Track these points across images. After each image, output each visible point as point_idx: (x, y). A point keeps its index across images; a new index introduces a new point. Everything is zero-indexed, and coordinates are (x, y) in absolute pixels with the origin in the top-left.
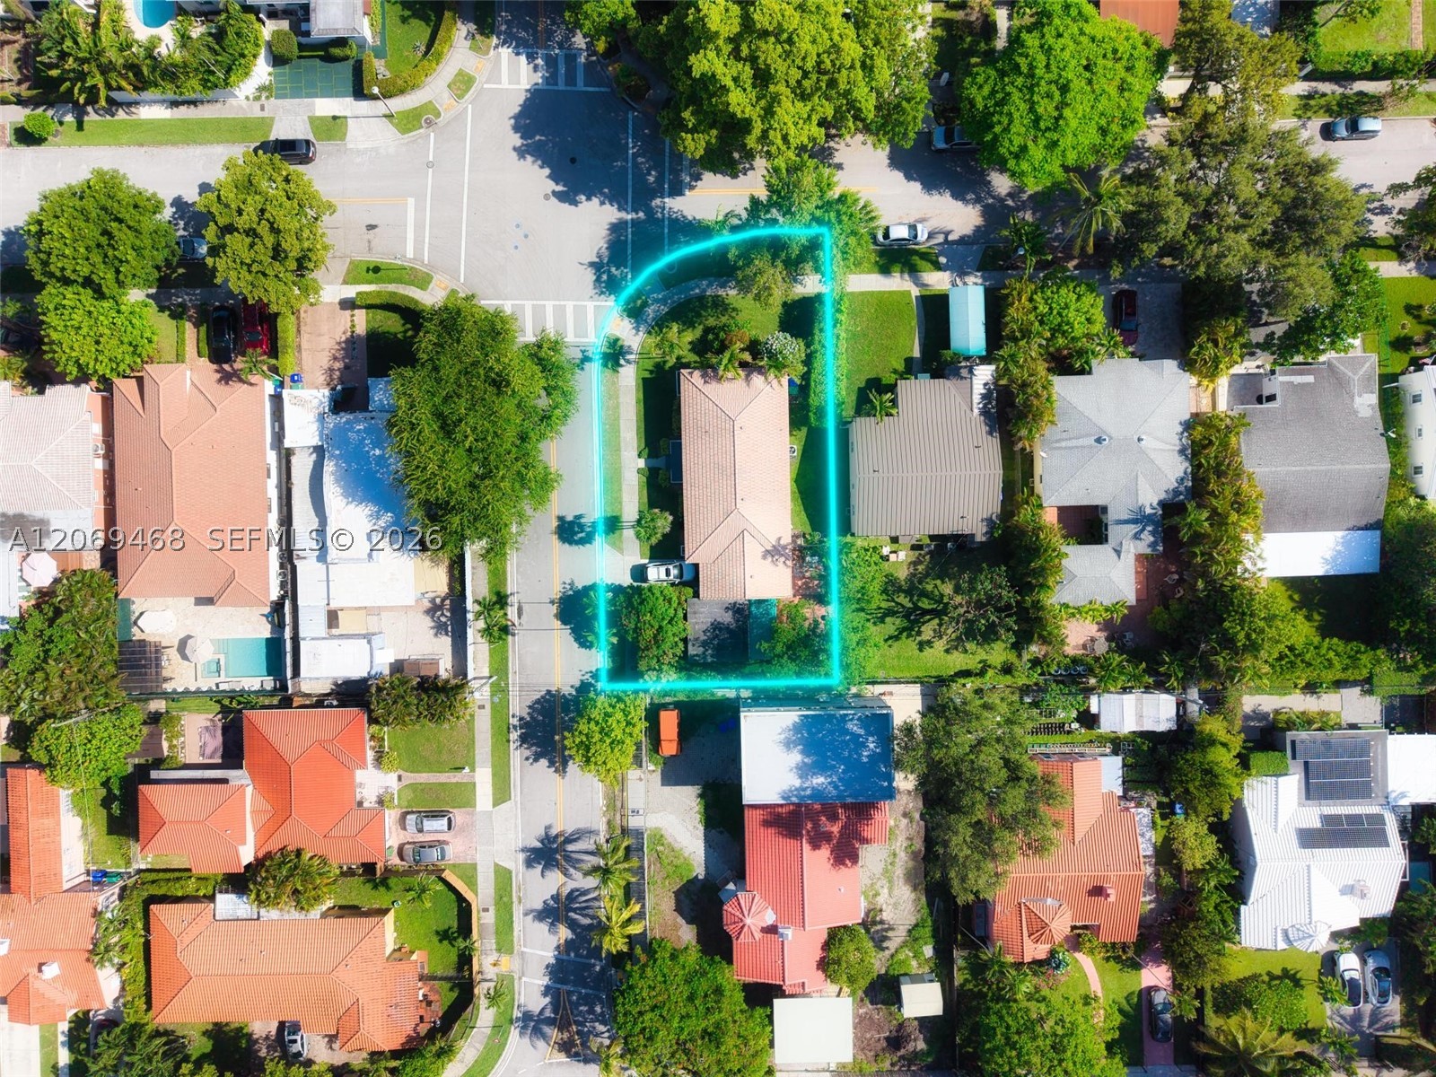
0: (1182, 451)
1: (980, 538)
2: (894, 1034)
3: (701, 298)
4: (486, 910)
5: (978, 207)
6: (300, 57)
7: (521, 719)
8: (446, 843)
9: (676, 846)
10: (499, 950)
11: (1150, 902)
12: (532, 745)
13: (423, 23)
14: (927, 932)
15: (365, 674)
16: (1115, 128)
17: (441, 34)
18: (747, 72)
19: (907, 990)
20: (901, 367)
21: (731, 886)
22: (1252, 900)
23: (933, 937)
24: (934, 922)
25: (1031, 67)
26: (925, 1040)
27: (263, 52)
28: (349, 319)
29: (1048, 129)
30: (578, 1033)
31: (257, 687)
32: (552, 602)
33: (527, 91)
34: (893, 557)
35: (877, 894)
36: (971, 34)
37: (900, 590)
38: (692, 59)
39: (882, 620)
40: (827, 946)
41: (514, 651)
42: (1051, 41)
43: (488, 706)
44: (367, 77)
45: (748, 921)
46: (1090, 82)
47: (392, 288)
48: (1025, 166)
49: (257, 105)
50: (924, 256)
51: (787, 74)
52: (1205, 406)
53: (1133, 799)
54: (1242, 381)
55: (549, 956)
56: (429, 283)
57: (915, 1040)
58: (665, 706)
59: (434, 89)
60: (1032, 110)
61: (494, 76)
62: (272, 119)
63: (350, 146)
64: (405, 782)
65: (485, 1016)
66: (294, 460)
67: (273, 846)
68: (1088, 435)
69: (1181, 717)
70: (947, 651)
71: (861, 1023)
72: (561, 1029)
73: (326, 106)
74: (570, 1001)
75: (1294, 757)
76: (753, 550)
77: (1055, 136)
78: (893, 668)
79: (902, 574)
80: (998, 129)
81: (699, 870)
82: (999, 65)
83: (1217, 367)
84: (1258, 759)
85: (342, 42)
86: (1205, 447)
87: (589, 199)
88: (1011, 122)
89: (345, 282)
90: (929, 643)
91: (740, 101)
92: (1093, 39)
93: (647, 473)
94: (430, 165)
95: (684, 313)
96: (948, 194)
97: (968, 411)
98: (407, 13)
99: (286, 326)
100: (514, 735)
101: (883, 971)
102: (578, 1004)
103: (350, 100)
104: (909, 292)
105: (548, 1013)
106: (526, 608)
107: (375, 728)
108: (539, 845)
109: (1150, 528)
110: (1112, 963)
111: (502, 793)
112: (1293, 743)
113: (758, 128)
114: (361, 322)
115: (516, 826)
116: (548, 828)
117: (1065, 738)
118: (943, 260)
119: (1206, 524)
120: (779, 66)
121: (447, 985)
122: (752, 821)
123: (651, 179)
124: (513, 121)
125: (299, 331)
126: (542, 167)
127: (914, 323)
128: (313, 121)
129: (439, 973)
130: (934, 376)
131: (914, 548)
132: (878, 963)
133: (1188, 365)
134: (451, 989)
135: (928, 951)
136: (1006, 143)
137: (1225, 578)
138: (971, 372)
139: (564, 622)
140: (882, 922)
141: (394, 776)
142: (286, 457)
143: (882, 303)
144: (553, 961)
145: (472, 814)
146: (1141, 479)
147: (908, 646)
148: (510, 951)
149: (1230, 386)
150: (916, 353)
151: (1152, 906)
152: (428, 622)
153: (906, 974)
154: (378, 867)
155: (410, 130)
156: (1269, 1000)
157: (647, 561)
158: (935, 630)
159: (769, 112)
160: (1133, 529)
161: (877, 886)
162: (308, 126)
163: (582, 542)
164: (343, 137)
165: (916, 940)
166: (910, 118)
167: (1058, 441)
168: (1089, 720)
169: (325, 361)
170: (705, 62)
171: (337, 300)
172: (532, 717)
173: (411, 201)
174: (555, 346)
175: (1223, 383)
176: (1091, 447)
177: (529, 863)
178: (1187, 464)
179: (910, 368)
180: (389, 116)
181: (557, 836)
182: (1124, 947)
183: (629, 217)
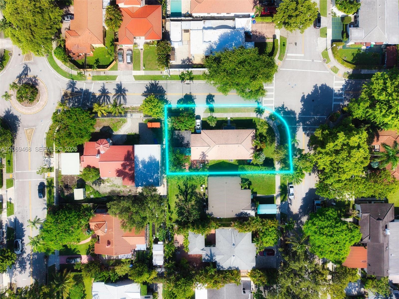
0: (230, 268)
1: (207, 212)
2: (69, 187)
3: (274, 136)
4: (104, 73)
5: (298, 213)
6: (343, 25)
7: (158, 84)
8: (123, 62)
9: (122, 127)
10: (93, 76)
11: (105, 258)
12: (150, 87)
13: (352, 59)
14: (97, 196)
15: (171, 40)
16: (320, 250)
17: (349, 64)
18: (338, 148)
19: (81, 190)
20: (254, 191)
21: (111, 141)
22: (106, 285)
23: (96, 198)
24: (100, 198)
25: (337, 227)
26: (67, 195)
27: (345, 14)
28: (270, 37)
29: (320, 231)
30: (70, 98)
31: (168, 9)
32: (190, 93)
33: (333, 88)
34: (202, 188)
35: (108, 182)
36: (346, 211)
37: (193, 190)
38: (342, 133)
39: (184, 185)
40: (94, 168)
41: (177, 82)
42: (344, 232)
43: (162, 74)
44: (338, 43)
45: (101, 146)
46: (333, 243)
47: (279, 49)
48: (310, 225)
49: (330, 12)
50: (284, 198)
51: (338, 159)
52: (242, 274)
53: (134, 253)
54: (249, 284)
55: (91, 90)
56: (280, 60)
57: (67, 192)
58: (161, 124)
59: (334, 62)
60: (325, 227)
61: (337, 79)
62: (326, 17)
63: (319, 38)
64: (140, 51)
65: (75, 72)
66: (232, 21)
67: (124, 13)
68: (235, 242)
69: (156, 267)
70: (176, 202)
71: (72, 177)
72: (71, 93)
73: (330, 32)
74: (79, 96)
75: (145, 297)
76: (204, 149)
77: (318, 233)
78: (171, 188)
79: (197, 190)
80: (320, 218)
81: (115, 133)
82: (338, 218)
83: (253, 277)
84: (145, 287)
85: (348, 36)
86: (231, 274)
87: (302, 105)
88: (322, 221)
89: (281, 36)
90: (178, 198)
91: (330, 146)
92: (345, 244)
93: (226, 120)
94: (313, 60)
95: (270, 131)
96: (302, 204)
97: (242, 209)
98: (355, 55)
99: (269, 19)
100: (153, 82)
101: (86, 184)
102: (78, 98)
103: (331, 38)
104: (275, 193)
105: (76, 90)
106: (189, 85)
107: (156, 42)
108: (123, 88)
109: (209, 259)
110: (88, 247)
111: (137, 78)
112: (149, 297)
113: (323, 151)
114: (269, 41)
115: (128, 82)
116: (127, 91)
117: (151, 235)
118: (284, 203)
119: (210, 273)
120: (340, 157)
121: (84, 62)
122: (129, 148)
123: (308, 122)
124: (324, 84)
125: (267, 23)
126: (311, 92)
127: (267, 195)
128: (326, 28)
129: (87, 59)
130: (252, 199)
131: (204, 194)
132: (89, 182)
133: (254, 269)
134: (82, 63)
135: (92, 196)
136: (316, 220)
137: (195, 279)
138: (253, 210)
139: (185, 96)
140: (100, 183)
141: (142, 47)
142: (233, 18)
143: (272, 186)
144: (90, 91)
145: (131, 70)
146: (223, 256)
147: (177, 192)
148: (93, 80)
149: (248, 281)
150: (258, 195)
151: (104, 258)
152: (185, 58)
153: (86, 190)
154: (117, 43)
155: (322, 55)
156: (78, 290)
157: (201, 120)
158: (181, 199)
159: (327, 154)
160: (209, 254)
161: (110, 182)
162: (324, 27)
163: (207, 101)
164: (321, 36)
165: (95, 193)
166: (324, 193)
167: (234, 233)
168: (156, 241)
169: (259, 30)
170: (341, 136)
171: (276, 34)
172: (158, 87)
173: (303, 55)
174: (262, 94)
175: (249, 279)
176: (232, 242)
177: (117, 85)
178: (227, 269)
179: (254, 193)
180: (326, 49)
181: (125, 93)
182: (93, 250)
183: (297, 116)
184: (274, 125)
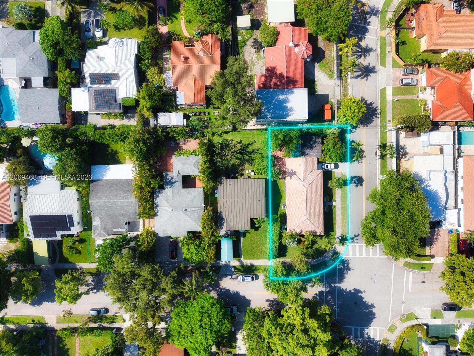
0: (157, 206)
1: (224, 178)
2: (251, 10)
3: (313, 258)
4: (389, 52)
5: (221, 287)
6: (447, 338)
7: (376, 117)
8: (403, 75)
9: (324, 73)
10: (385, 38)
11: (165, 55)
12: (372, 108)
13: (405, 348)
14: (240, 45)
15: (431, 132)
16: (182, 313)
17: (400, 345)
19: (249, 25)
20: (247, 234)
21: (308, 60)
22: (134, 56)
23: (238, 43)
24: (238, 48)
25: (211, 333)
26: (241, 8)
27: (460, 341)
28: (432, 252)
29: (205, 313)
30: (358, 9)
31: (466, 128)
32: (365, 156)
33: (370, 326)
34: (250, 171)
35: (257, 57)
36: (224, 343)
37: (247, 161)
39: (253, 151)
40: (277, 39)
41: (378, 140)
42: (204, 342)
43: (387, 121)
44: (425, 332)
45: (304, 48)
46: (192, 328)
47: (417, 262)
48: (211, 301)
49: (461, 322)
50: (239, 270)
52: (147, 221)
53: (171, 90)
54: (135, 229)
55: (368, 36)
56: (405, 264)
57: (245, 7)
58: (329, 121)
59: (401, 327)
60: (210, 319)
61: (381, 331)
62: (456, 318)
63: (430, 309)
64: (416, 96)
65: (390, 15)
66: (454, 205)
67: (464, 74)
68: (190, 212)
69: (156, 117)
70: (233, 140)
71: (263, 13)
72: (364, 11)
73: (438, 322)
74: (361, 20)
75: (120, 104)
76: (300, 174)
77: (202, 310)
78: (250, 134)
79: (247, 166)
80: (221, 313)
81: (317, 66)
82: (220, 334)
83: (147, 234)
84: (133, 103)
85: (433, 343)
86: (150, 208)
87: (350, 291)
88: (217, 316)
89: (433, 264)
90: (238, 143)
92: (191, 342)
93: (333, 200)
94: (404, 302)
95: (320, 253)
96: (231, 291)
97: (228, 219)
98: (410, 352)
99: (454, 249)
100: (379, 111)
101: (255, 31)
102: (358, 19)
103: (430, 324)
104: (244, 259)
105: (368, 16)
106: (374, 155)
107: (428, 114)
108: (371, 74)
109: (168, 180)
110: (178, 34)
111: (383, 92)
112: (120, 109)
114: (428, 251)
115: (378, 81)
116: (367, 80)
117: (193, 110)
118: (233, 270)
119: (152, 182)
121: (403, 26)
122: (302, 82)
123: (329, 297)
124: (375, 316)
125: (449, 248)
126: (366, 301)
127: (242, 249)
128: (441, 317)
129: (405, 30)
130: (239, 231)
131: (242, 175)
132: (258, 34)
133: (155, 235)
134: (402, 25)
135: (240, 38)
136: (217, 308)
137: (145, 164)
138: (227, 233)
139: (362, 149)
140: (255, 48)
141: (420, 98)
142: (456, 207)
143: (254, 257)
144: (366, 34)
145: (393, 85)
146: (172, 198)
147: (245, 142)
148: (381, 38)
149: (139, 228)
150: (242, 239)
152: (407, 150)
153: (248, 30)
154: (427, 67)
155: (410, 314)
156: (127, 21)
157: (334, 170)
158: (236, 147)
160: (173, 180)
161: (256, 60)
162: (444, 315)
163: (354, 177)
164: (432, 311)
165: (244, 42)
166: (251, 317)
167: (198, 210)
168: (186, 116)
169: (440, 238)
171: (435, 258)
172: (372, 117)
173: (410, 290)
175: (141, 228)
176: (189, 208)
177: (374, 68)
178: (155, 202)
179: (244, 234)
180: (417, 318)
181: (365, 77)
182: (175, 40)
183: (337, 285)
184: (326, 257)
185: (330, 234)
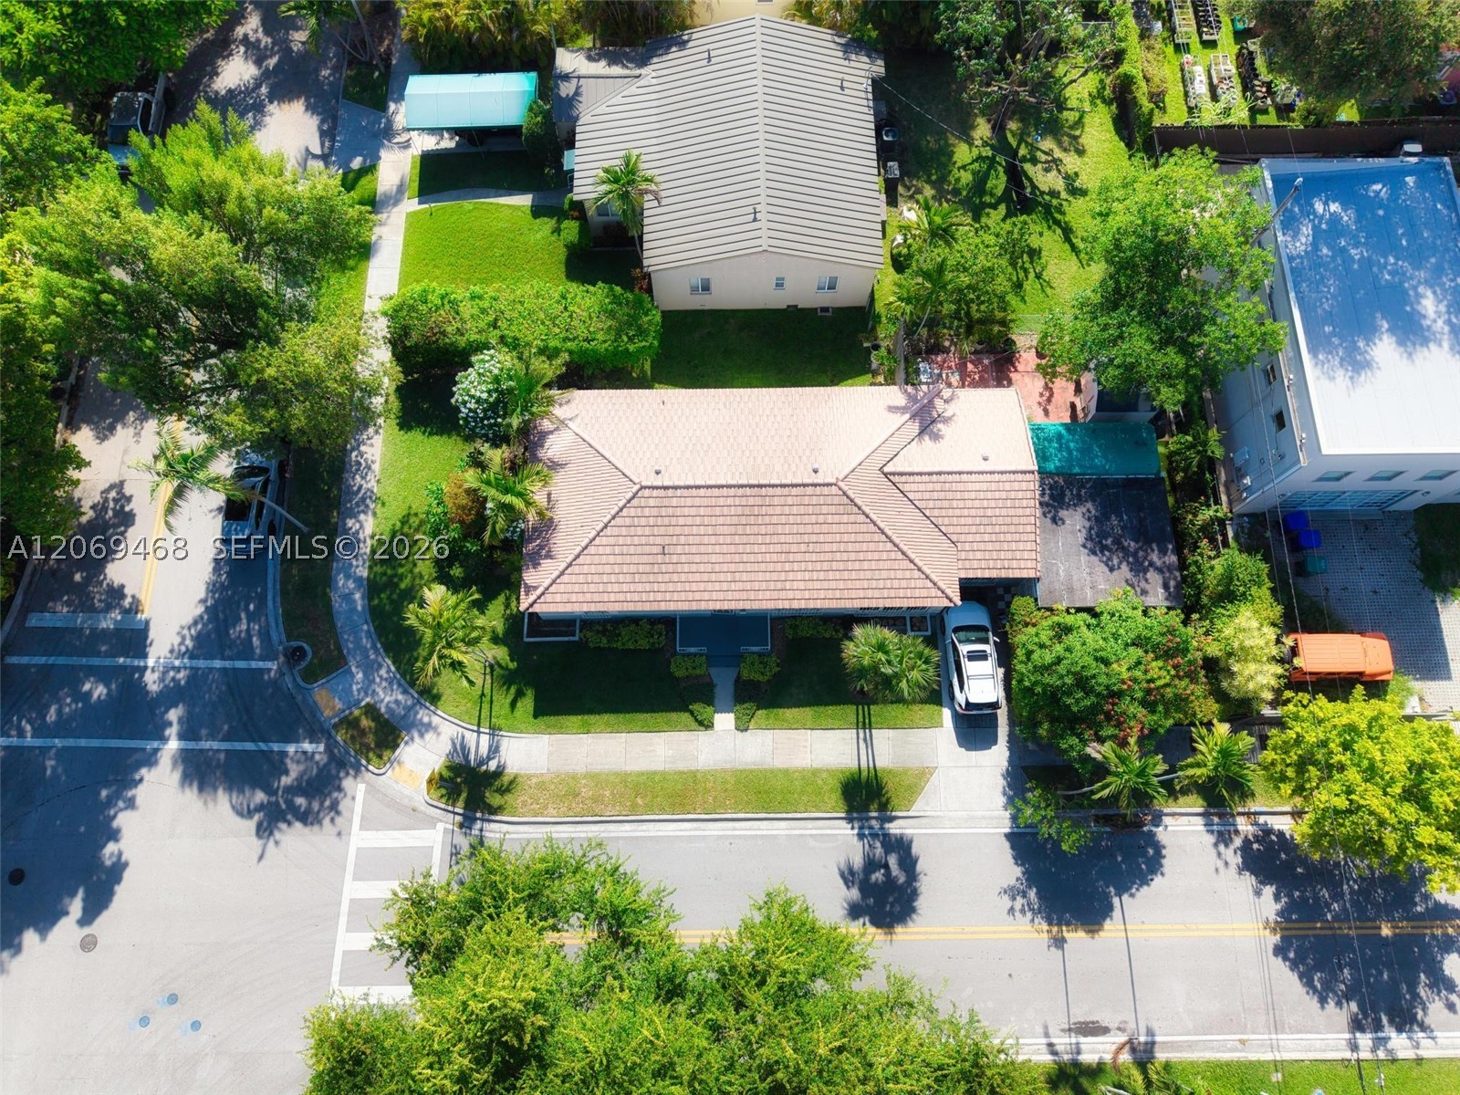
12: (1416, 996)
20: (550, 221)
32: (1059, 942)
76: (922, 456)
87: (114, 835)
93: (748, 709)
97: (642, 83)
100: (1399, 1043)
104: (409, 215)
118: (356, 163)
123: (100, 691)
127: (468, 205)
130: (571, 143)
139: (1106, 910)
150: (524, 200)
157: (947, 713)
163: (909, 863)
184: (370, 668)
185: (520, 694)
